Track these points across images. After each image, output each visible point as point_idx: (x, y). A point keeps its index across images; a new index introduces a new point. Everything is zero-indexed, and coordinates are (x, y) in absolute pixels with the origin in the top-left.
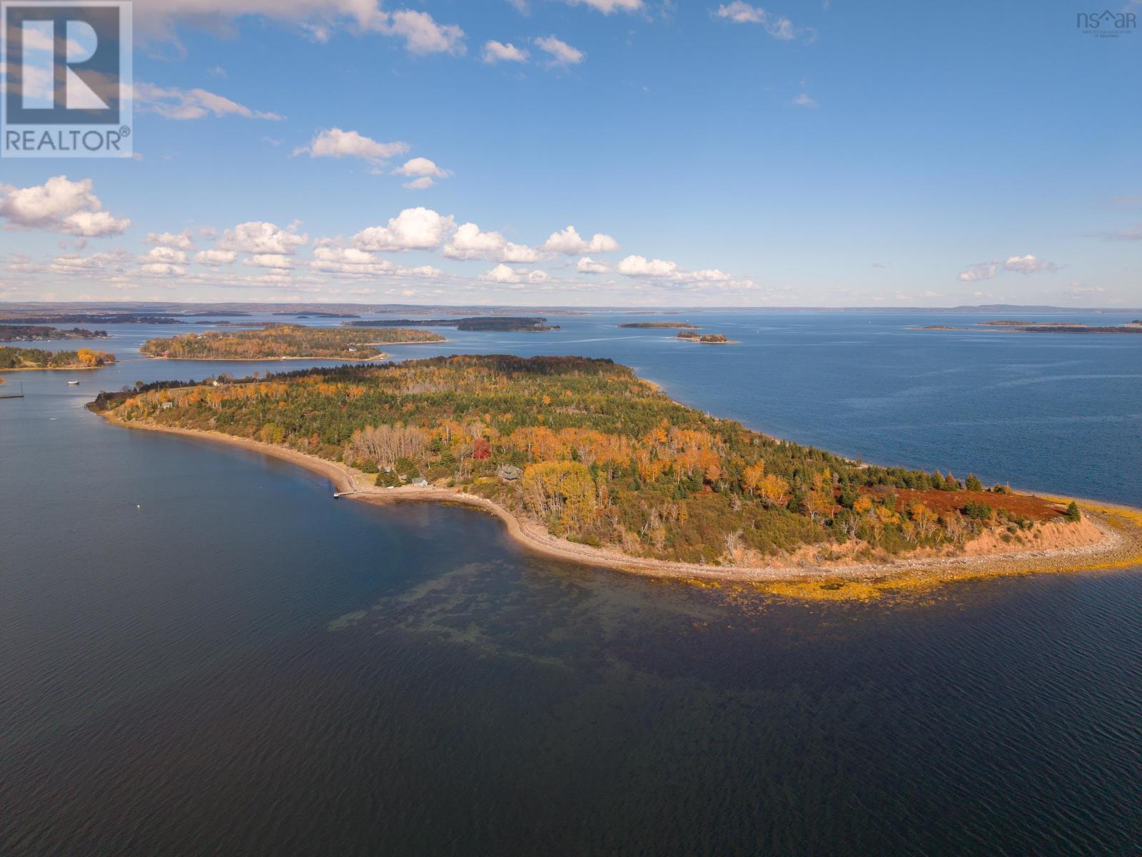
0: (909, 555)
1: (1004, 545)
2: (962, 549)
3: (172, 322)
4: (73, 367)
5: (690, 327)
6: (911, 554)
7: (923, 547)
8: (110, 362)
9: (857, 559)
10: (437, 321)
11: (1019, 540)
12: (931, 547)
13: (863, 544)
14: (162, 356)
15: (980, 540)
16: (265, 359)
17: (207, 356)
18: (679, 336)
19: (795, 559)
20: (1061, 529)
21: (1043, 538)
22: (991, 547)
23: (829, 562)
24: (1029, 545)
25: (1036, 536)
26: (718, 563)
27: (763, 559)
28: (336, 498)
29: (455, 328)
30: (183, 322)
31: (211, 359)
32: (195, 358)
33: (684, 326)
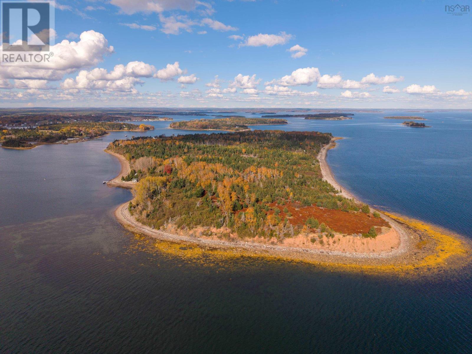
0: (249, 240)
1: (311, 244)
2: (281, 242)
3: (205, 115)
4: (137, 130)
5: (421, 119)
6: (252, 239)
7: (260, 237)
8: (152, 129)
9: (220, 238)
10: (300, 115)
11: (322, 242)
12: (265, 238)
13: (229, 230)
14: (172, 127)
15: (296, 239)
16: (203, 130)
17: (184, 128)
18: (403, 123)
19: (191, 232)
20: (355, 241)
21: (339, 244)
22: (301, 243)
23: (205, 236)
24: (327, 246)
25: (334, 242)
26: (159, 229)
27: (176, 230)
28: (104, 183)
29: (304, 118)
30: (208, 115)
31: (185, 129)
32: (181, 129)
33: (419, 118)
